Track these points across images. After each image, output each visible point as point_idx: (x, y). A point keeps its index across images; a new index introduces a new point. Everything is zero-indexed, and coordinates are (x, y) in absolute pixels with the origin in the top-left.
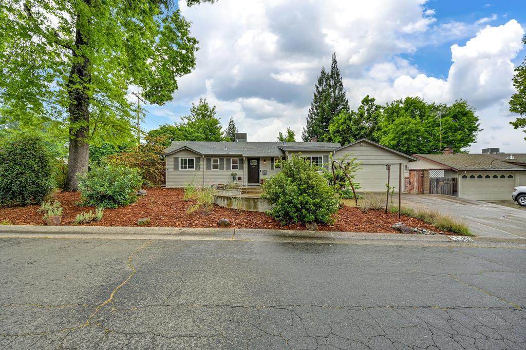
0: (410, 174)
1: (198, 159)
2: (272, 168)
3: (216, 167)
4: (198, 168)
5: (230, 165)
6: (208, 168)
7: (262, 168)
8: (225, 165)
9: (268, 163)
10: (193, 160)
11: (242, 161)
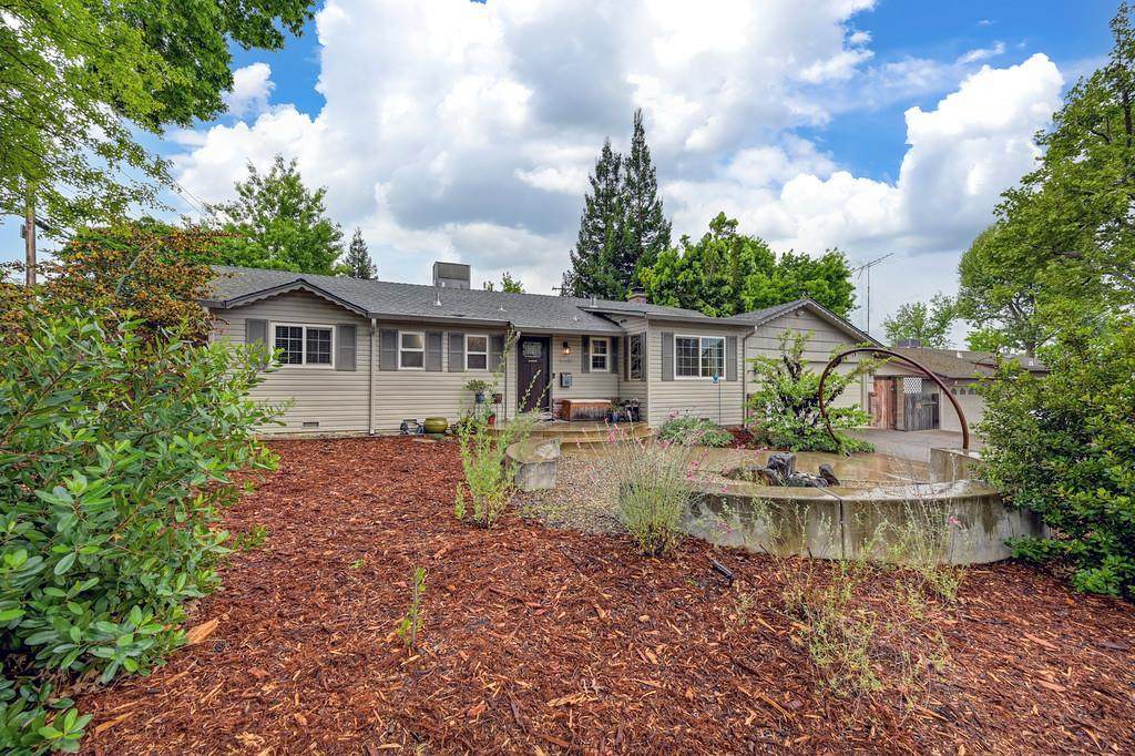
0: (875, 385)
1: (349, 331)
2: (585, 369)
3: (413, 360)
4: (348, 362)
5: (462, 354)
6: (387, 363)
7: (557, 367)
8: (445, 355)
9: (574, 353)
10: (327, 334)
11: (499, 342)
